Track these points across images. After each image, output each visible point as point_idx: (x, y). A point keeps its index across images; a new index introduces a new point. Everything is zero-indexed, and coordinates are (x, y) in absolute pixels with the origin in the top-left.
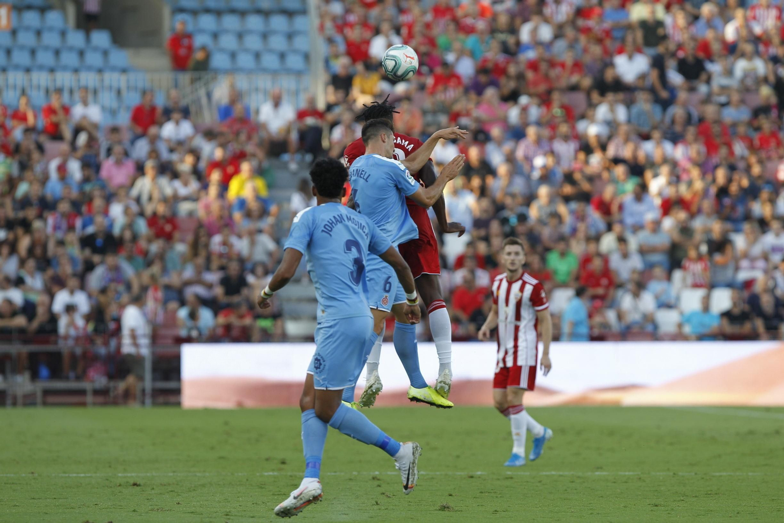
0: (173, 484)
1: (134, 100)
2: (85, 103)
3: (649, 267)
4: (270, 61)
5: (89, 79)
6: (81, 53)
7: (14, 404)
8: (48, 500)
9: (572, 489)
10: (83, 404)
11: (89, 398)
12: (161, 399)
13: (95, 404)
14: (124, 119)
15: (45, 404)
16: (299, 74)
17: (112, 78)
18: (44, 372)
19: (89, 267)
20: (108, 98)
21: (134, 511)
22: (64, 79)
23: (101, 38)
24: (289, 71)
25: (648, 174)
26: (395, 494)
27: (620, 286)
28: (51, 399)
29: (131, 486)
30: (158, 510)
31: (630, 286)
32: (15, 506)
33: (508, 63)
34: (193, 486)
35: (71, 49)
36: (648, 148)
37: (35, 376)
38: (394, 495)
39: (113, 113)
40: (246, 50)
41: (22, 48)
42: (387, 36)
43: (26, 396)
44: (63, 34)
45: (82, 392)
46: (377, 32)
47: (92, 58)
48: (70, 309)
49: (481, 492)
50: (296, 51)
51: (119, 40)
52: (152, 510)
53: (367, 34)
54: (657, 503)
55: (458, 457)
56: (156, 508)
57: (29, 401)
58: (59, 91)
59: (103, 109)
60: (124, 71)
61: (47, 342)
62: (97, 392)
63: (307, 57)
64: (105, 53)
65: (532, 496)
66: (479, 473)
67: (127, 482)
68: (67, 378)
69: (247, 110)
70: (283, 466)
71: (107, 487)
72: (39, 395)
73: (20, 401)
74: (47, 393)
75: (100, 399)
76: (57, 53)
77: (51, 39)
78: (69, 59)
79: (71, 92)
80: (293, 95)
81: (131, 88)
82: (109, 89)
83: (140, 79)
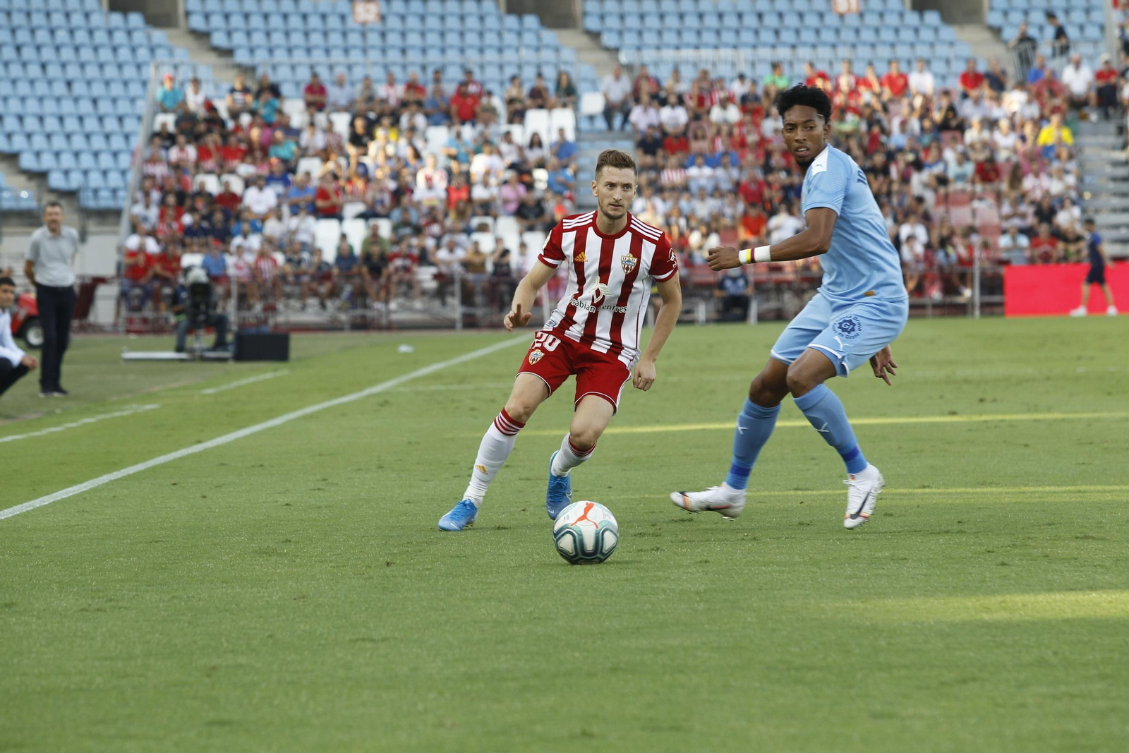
1: (960, 67)
2: (921, 72)
5: (923, 51)
6: (916, 31)
11: (929, 311)
12: (987, 310)
16: (1095, 42)
17: (942, 50)
20: (939, 67)
22: (903, 51)
23: (932, 18)
35: (908, 27)
39: (944, 78)
41: (868, 27)
44: (901, 15)
47: (926, 35)
48: (911, 238)
50: (1092, 23)
51: (948, 19)
58: (899, 61)
59: (936, 75)
63: (1102, 28)
64: (936, 30)
75: (938, 311)
76: (897, 31)
77: (892, 20)
78: (907, 35)
79: (909, 62)
80: (1091, 58)
81: (958, 58)
82: (940, 59)
83: (964, 50)
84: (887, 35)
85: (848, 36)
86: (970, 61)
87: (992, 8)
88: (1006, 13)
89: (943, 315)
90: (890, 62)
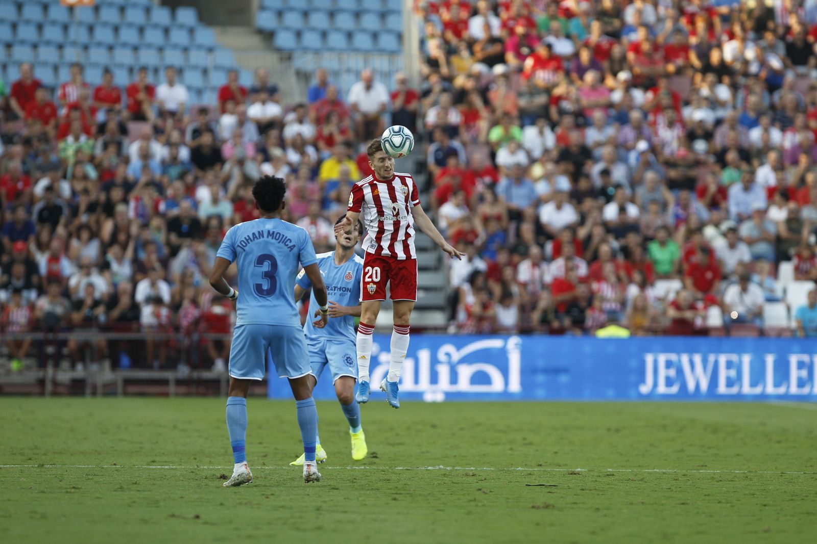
0: (261, 477)
1: (219, 80)
2: (171, 84)
3: (757, 258)
4: (363, 41)
5: (174, 58)
6: (166, 31)
7: (94, 394)
8: (132, 493)
9: (676, 487)
10: (166, 395)
11: (172, 389)
13: (177, 395)
14: (211, 100)
15: (126, 394)
16: (391, 54)
17: (198, 58)
18: (125, 360)
19: (174, 251)
20: (193, 78)
21: (222, 504)
22: (148, 57)
23: (187, 16)
24: (382, 51)
25: (755, 162)
26: (492, 490)
27: (725, 277)
28: (132, 389)
29: (218, 478)
30: (246, 504)
31: (735, 278)
32: (98, 498)
33: (611, 45)
34: (282, 479)
35: (156, 26)
36: (755, 135)
37: (115, 365)
38: (491, 492)
39: (199, 92)
40: (338, 30)
41: (105, 24)
42: (485, 16)
43: (106, 386)
44: (148, 10)
45: (164, 382)
46: (475, 12)
47: (179, 37)
49: (583, 490)
50: (389, 31)
51: (207, 18)
52: (240, 504)
53: (464, 14)
54: (765, 503)
55: (556, 453)
56: (244, 501)
57: (109, 391)
58: (144, 69)
59: (189, 88)
60: (210, 50)
61: (129, 330)
62: (179, 382)
63: (399, 36)
64: (191, 31)
65: (635, 494)
66: (579, 470)
67: (213, 475)
68: (150, 367)
69: (338, 92)
70: (375, 460)
71: (193, 479)
72: (120, 384)
73: (100, 390)
74: (127, 382)
75: (183, 389)
76: (141, 30)
77: (135, 16)
78: (154, 36)
79: (156, 71)
80: (386, 76)
81: (218, 68)
82: (195, 67)
83: (225, 58)
84: (129, 35)
85: (79, 34)
86: (233, 73)
87: (263, 8)
88: (280, 14)
89: (188, 395)
90: (131, 70)
